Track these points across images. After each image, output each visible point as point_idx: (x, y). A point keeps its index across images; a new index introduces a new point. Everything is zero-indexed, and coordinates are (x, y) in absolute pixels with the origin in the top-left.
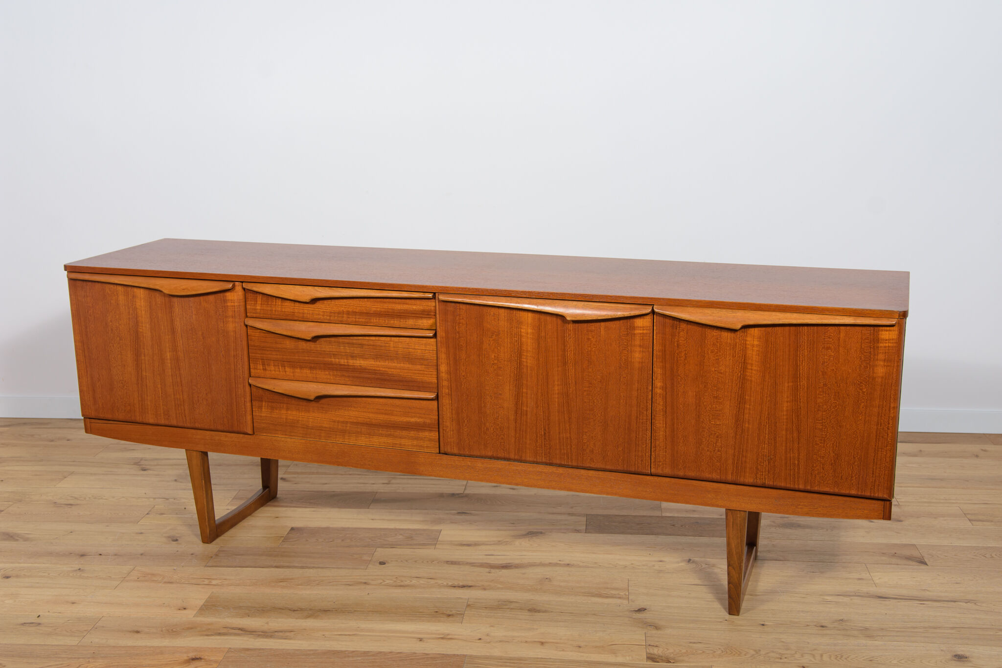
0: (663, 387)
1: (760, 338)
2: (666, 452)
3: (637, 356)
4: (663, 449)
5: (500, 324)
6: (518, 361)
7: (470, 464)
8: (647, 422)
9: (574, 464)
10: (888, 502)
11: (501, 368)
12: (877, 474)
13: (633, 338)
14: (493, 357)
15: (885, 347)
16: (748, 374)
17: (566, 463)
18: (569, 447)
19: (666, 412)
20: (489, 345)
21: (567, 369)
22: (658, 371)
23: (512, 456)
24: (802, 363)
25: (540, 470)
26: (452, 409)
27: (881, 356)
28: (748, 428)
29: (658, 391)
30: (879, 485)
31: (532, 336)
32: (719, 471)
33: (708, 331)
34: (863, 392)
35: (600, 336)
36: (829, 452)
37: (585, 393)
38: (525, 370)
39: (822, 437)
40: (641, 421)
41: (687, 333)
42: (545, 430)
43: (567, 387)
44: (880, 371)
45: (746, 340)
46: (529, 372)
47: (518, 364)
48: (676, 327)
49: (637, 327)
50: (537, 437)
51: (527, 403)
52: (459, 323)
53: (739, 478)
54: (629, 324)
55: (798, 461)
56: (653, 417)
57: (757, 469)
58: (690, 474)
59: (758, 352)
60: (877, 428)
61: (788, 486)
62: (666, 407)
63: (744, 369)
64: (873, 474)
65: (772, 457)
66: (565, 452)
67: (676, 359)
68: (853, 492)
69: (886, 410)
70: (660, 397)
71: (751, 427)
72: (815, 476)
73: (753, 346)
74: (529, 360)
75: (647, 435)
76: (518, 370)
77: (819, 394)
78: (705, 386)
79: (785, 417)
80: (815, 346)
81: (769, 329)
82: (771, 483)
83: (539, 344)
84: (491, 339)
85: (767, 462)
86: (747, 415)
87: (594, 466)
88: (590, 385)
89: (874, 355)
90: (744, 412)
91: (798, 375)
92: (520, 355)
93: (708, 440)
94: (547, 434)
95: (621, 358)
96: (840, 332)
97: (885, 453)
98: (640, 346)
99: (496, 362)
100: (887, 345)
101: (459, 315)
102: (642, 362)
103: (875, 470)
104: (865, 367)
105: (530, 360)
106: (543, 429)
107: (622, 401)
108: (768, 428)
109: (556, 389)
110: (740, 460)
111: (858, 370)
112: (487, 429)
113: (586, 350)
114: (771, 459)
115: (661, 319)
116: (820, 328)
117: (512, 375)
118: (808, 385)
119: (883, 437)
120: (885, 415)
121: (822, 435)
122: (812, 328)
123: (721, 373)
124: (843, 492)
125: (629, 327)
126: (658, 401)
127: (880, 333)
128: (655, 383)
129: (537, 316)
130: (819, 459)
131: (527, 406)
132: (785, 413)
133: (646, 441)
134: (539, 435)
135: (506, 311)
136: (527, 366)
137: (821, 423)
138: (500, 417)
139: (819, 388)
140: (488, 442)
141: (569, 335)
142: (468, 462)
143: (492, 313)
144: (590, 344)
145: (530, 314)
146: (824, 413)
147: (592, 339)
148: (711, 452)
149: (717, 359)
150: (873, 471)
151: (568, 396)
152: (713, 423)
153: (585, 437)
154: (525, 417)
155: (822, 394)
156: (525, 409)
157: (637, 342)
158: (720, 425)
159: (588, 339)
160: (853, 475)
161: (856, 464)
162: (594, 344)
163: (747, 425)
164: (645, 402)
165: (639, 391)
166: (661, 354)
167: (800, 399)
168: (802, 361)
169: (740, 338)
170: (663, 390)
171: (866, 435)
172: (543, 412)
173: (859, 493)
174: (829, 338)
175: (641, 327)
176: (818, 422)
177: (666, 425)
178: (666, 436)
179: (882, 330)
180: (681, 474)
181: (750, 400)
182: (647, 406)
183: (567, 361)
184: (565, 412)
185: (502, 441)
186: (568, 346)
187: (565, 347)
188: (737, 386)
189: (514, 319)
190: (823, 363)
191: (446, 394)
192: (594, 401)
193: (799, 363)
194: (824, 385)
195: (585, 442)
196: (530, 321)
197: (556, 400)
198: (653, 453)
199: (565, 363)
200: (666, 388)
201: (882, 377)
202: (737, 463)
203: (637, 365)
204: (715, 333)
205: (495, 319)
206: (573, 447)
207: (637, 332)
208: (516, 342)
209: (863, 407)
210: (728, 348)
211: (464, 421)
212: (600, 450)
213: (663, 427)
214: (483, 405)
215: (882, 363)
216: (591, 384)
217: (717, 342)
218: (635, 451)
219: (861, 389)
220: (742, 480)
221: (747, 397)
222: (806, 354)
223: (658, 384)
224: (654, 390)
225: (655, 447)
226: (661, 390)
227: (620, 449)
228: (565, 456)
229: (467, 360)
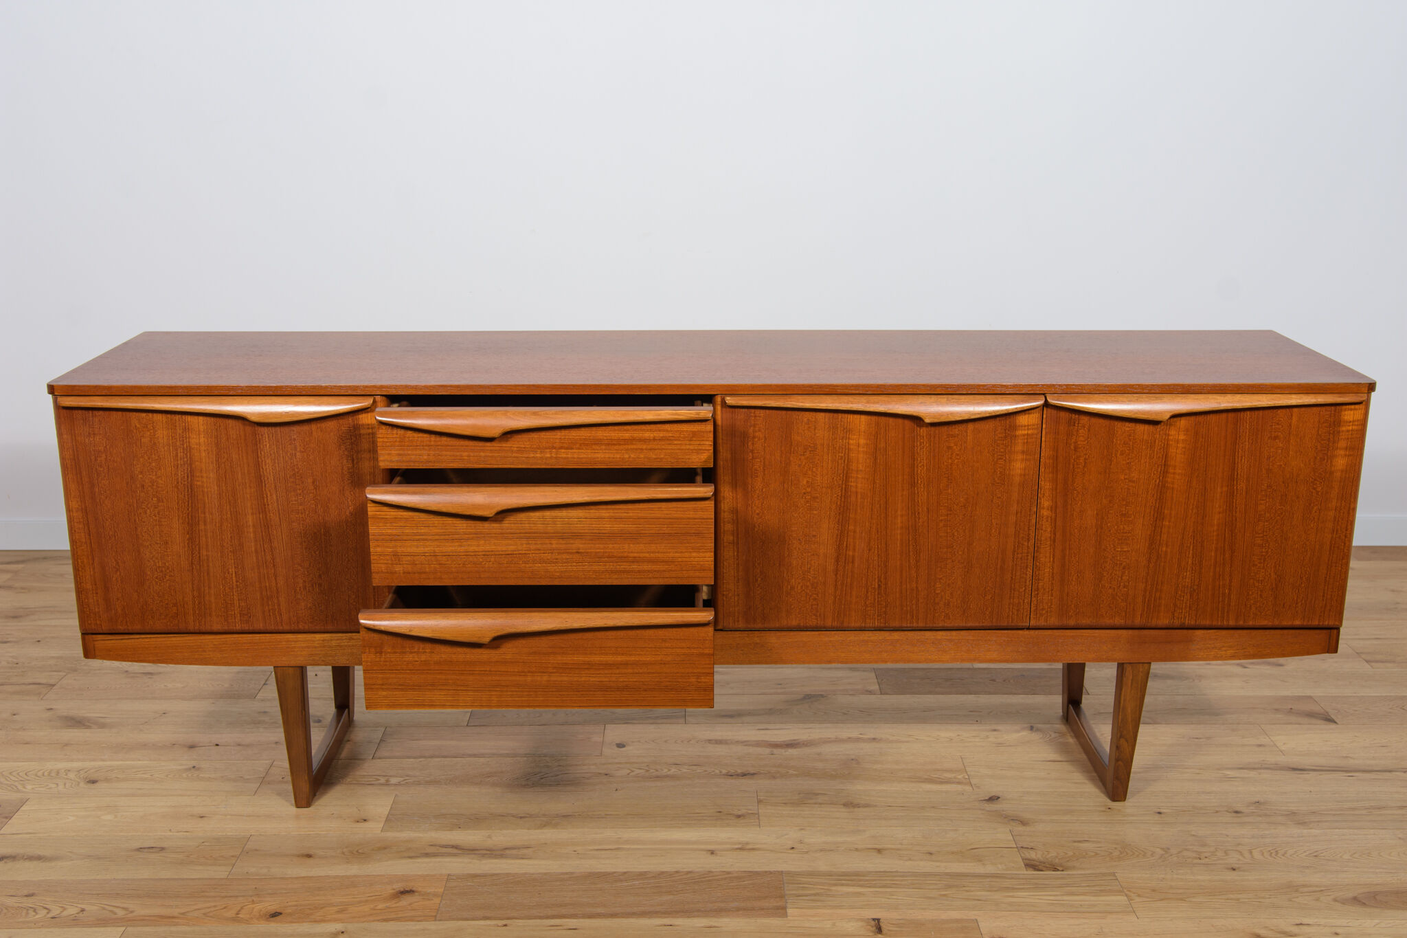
0: (1052, 507)
1: (1187, 430)
2: (1052, 596)
3: (1018, 466)
4: (1049, 592)
5: (817, 435)
6: (844, 486)
7: (758, 641)
8: (1028, 556)
9: (921, 625)
10: (1335, 631)
11: (817, 497)
12: (1329, 597)
13: (1013, 441)
14: (805, 482)
15: (1348, 431)
16: (1169, 480)
17: (909, 625)
18: (914, 602)
19: (1054, 541)
20: (799, 466)
21: (916, 492)
22: (1046, 485)
23: (829, 623)
24: (1241, 460)
25: (866, 638)
26: (738, 564)
27: (1342, 444)
28: (1166, 552)
29: (1045, 513)
30: (1330, 610)
31: (865, 449)
32: (1124, 614)
33: (1118, 424)
34: (1317, 492)
35: (965, 442)
36: (1270, 574)
37: (941, 525)
38: (853, 499)
39: (1262, 555)
40: (1020, 556)
41: (1089, 430)
42: (880, 581)
43: (915, 517)
44: (1340, 462)
45: (1169, 435)
46: (859, 501)
47: (844, 491)
48: (1075, 423)
49: (1019, 426)
50: (867, 593)
51: (854, 546)
52: (754, 437)
53: (1150, 621)
54: (1007, 422)
55: (1230, 589)
56: (1036, 549)
57: (1175, 605)
58: (1084, 622)
59: (1184, 450)
60: (1332, 537)
61: (1215, 623)
62: (1055, 534)
63: (1165, 473)
64: (1323, 596)
65: (1195, 587)
66: (909, 608)
67: (1071, 466)
68: (1297, 623)
69: (1343, 513)
70: (1047, 521)
71: (1169, 550)
72: (1251, 606)
73: (1178, 441)
74: (859, 483)
75: (1026, 575)
76: (843, 500)
77: (1260, 500)
78: (1110, 502)
79: (1215, 533)
80: (1259, 436)
81: (1201, 418)
82: (1193, 623)
83: (876, 459)
84: (803, 458)
85: (1189, 594)
86: (1165, 536)
87: (949, 625)
88: (949, 512)
89: (1334, 442)
90: (1161, 532)
91: (1236, 477)
92: (847, 478)
93: (1111, 574)
94: (883, 587)
95: (995, 471)
96: (1292, 415)
97: (1340, 569)
98: (1023, 452)
99: (809, 490)
100: (1350, 428)
101: (754, 426)
102: (1024, 475)
103: (1326, 591)
104: (1321, 458)
105: (862, 483)
106: (877, 581)
107: (993, 531)
108: (1193, 550)
109: (899, 521)
110: (1153, 596)
111: (1312, 464)
112: (792, 588)
113: (945, 464)
114: (1194, 590)
115: (1054, 412)
116: (1266, 412)
117: (834, 507)
118: (1247, 489)
119: (1338, 547)
120: (1343, 520)
121: (1262, 552)
122: (1256, 412)
123: (1133, 482)
124: (1285, 623)
125: (1008, 426)
126: (1044, 527)
127: (1343, 413)
128: (1040, 503)
129: (874, 418)
130: (1257, 584)
131: (854, 550)
132: (1215, 528)
133: (1026, 583)
134: (870, 589)
135: (828, 415)
136: (857, 492)
137: (1262, 537)
138: (812, 568)
139: (1262, 491)
140: (792, 607)
141: (920, 445)
142: (756, 639)
143: (805, 420)
144: (952, 454)
145: (863, 417)
146: (1266, 524)
147: (955, 447)
148: (1114, 588)
149: (1128, 463)
150: (1324, 593)
151: (916, 530)
152: (1119, 550)
153: (938, 585)
154: (850, 565)
155: (1264, 498)
156: (851, 553)
157: (1019, 448)
158: (1128, 551)
159: (949, 448)
160: (1299, 601)
161: (1303, 585)
162: (958, 455)
163: (1164, 549)
164: (1026, 529)
165: (1019, 515)
166: (1051, 461)
167: (1236, 508)
168: (1242, 457)
169: (1161, 432)
170: (1051, 511)
171: (1317, 547)
172: (879, 555)
173: (1305, 623)
174: (1278, 424)
175: (1025, 426)
176: (1257, 535)
177: (1054, 559)
178: (1053, 574)
179: (1345, 410)
180: (1072, 623)
181: (1171, 514)
182: (1029, 534)
183: (916, 481)
184: (911, 554)
185: (814, 603)
186: (919, 459)
187: (914, 461)
188: (1153, 496)
189: (839, 426)
190: (1269, 458)
191: (729, 543)
192: (953, 534)
193: (1237, 460)
194: (1267, 486)
195: (939, 592)
196: (863, 428)
197: (899, 537)
198: (1034, 599)
199: (913, 484)
200: (1056, 507)
201: (1342, 471)
202: (1148, 601)
203: (1017, 479)
204: (1128, 426)
205: (809, 428)
206: (921, 601)
207: (1019, 432)
208: (841, 459)
209: (1316, 512)
210: (1144, 447)
211: (757, 580)
212: (959, 602)
213: (1050, 562)
214: (787, 553)
215: (1342, 452)
216: (951, 510)
217: (1130, 440)
218: (1010, 599)
219: (1314, 489)
220: (1154, 623)
221: (1166, 512)
222: (1247, 447)
223: (1046, 503)
224: (1040, 512)
225: (1038, 589)
226: (1049, 512)
227: (989, 597)
228: (909, 615)
229: (764, 490)
